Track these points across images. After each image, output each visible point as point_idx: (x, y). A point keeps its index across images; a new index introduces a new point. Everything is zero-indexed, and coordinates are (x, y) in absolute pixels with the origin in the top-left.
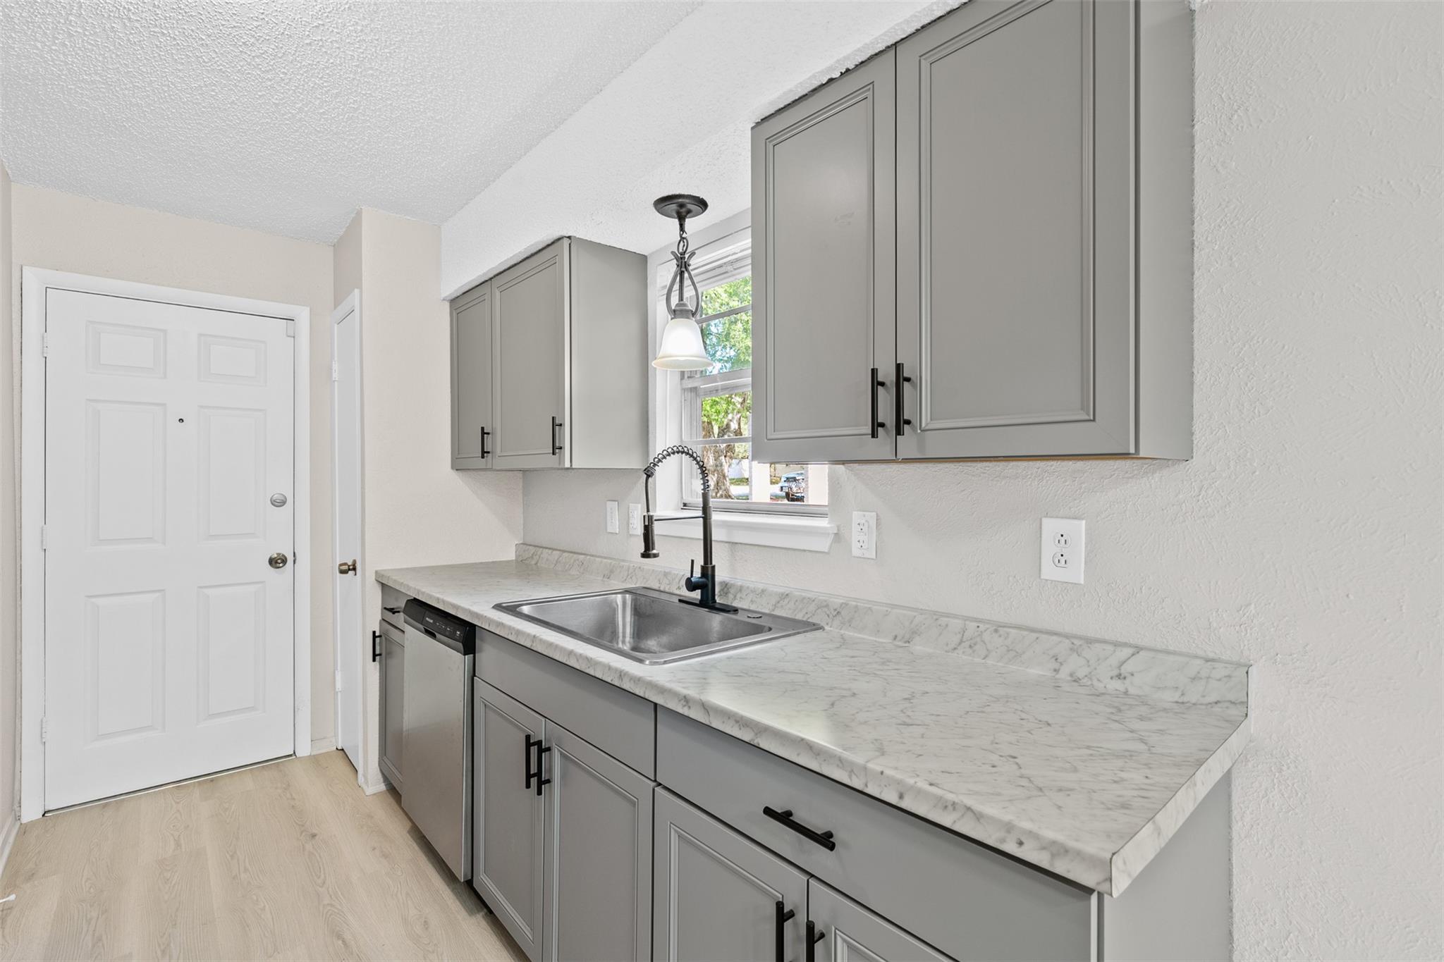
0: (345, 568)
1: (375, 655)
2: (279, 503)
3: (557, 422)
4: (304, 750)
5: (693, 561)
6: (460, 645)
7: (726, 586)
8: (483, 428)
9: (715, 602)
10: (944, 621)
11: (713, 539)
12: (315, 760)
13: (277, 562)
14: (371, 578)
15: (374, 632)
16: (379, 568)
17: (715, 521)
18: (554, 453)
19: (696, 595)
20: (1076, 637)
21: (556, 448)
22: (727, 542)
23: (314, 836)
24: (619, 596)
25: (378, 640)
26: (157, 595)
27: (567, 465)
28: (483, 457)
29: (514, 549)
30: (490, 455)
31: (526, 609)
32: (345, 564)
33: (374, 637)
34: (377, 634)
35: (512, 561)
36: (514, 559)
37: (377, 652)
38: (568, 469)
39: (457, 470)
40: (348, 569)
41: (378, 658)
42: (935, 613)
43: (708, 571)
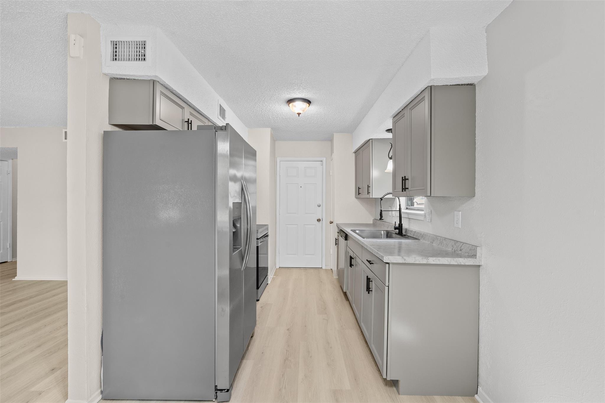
0: (331, 222)
1: (336, 244)
2: (319, 206)
3: (369, 186)
4: (324, 268)
5: (395, 222)
6: (344, 238)
7: (406, 229)
8: (359, 187)
9: (402, 233)
10: (438, 237)
11: (402, 216)
12: (326, 270)
13: (319, 220)
14: (335, 225)
15: (336, 238)
16: (338, 223)
17: (403, 212)
18: (368, 194)
19: (397, 231)
20: (456, 241)
21: (368, 193)
22: (408, 218)
23: (321, 282)
24: (383, 231)
25: (337, 240)
26: (296, 226)
27: (371, 197)
28: (359, 195)
29: (372, 220)
30: (361, 194)
31: (357, 231)
32: (331, 221)
33: (336, 239)
34: (337, 239)
35: (372, 224)
36: (372, 223)
37: (337, 243)
38: (371, 198)
39: (356, 198)
40: (331, 223)
41: (337, 245)
42: (445, 238)
43: (401, 225)
